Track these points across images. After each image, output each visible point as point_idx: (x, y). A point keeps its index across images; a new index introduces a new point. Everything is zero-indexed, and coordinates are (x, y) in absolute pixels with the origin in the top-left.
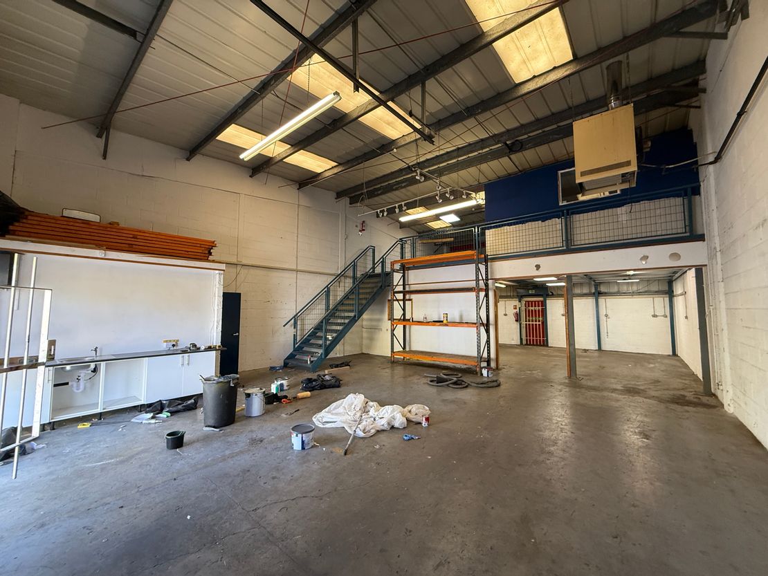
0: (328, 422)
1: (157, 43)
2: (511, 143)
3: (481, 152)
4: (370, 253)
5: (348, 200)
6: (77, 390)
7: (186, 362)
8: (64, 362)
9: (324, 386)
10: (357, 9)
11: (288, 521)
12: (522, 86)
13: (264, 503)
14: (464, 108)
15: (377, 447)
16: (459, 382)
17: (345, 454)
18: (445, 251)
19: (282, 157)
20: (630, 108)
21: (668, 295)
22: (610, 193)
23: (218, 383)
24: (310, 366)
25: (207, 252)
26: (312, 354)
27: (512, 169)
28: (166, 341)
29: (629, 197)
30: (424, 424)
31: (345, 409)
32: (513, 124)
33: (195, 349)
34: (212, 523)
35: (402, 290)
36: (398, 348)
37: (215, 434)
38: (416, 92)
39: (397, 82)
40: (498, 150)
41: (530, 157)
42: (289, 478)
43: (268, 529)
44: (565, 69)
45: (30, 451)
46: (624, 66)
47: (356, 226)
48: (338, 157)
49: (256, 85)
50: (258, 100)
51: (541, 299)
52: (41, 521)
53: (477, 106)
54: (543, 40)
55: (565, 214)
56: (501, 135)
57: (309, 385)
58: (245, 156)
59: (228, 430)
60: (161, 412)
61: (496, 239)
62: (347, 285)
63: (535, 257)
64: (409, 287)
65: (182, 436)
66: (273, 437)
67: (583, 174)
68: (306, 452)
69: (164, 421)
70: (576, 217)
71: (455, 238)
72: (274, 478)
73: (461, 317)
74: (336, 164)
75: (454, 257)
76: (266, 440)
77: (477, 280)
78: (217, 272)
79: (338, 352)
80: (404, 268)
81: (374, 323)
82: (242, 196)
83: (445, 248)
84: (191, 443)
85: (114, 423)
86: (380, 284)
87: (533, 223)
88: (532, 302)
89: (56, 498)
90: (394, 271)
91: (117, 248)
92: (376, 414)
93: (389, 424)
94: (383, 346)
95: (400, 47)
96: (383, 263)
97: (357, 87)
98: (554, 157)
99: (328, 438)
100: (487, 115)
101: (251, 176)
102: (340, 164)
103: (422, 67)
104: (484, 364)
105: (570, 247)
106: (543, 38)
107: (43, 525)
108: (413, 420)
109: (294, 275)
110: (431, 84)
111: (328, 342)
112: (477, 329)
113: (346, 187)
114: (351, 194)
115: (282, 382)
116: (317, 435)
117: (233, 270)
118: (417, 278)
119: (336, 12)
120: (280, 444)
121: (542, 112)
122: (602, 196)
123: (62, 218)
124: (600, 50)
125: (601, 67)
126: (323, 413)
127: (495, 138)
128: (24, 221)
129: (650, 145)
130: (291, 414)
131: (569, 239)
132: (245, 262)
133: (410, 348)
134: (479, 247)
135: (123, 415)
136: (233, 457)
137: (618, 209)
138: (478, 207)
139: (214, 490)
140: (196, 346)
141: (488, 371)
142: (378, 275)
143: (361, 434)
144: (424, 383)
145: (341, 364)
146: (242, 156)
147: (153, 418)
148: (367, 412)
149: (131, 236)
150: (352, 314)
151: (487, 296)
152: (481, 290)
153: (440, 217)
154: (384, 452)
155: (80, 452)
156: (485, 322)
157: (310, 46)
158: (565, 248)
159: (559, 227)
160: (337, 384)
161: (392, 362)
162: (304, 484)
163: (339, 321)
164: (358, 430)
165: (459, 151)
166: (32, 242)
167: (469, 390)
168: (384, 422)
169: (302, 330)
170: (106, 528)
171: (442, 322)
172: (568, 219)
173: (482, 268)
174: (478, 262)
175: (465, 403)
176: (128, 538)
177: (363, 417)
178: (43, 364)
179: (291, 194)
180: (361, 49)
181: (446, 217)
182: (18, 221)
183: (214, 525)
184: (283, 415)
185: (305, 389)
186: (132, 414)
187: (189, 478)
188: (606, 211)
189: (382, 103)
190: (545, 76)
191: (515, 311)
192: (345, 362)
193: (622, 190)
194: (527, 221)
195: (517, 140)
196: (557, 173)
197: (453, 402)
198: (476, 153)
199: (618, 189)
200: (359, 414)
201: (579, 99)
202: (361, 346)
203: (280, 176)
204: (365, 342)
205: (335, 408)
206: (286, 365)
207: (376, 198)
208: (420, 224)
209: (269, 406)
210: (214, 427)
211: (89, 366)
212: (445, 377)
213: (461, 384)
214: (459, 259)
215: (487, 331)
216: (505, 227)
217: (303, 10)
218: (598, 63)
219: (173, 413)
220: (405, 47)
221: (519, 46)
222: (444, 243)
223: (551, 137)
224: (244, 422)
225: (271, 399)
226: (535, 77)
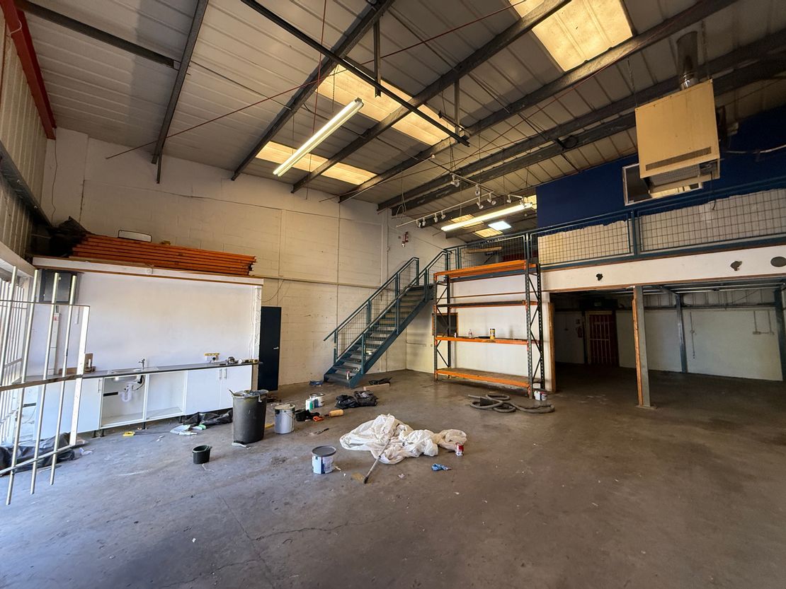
0: (354, 445)
1: (193, 70)
2: (564, 140)
3: (528, 152)
4: (414, 265)
5: (391, 211)
6: (126, 399)
7: (224, 376)
8: (115, 373)
9: (359, 404)
10: (377, 10)
11: (289, 556)
12: (572, 75)
13: (269, 532)
14: (506, 105)
15: (402, 476)
16: (506, 406)
17: (366, 481)
18: (497, 260)
19: (320, 171)
20: (707, 87)
21: (774, 308)
22: (692, 187)
23: (246, 398)
24: (349, 382)
25: (247, 267)
26: (351, 369)
27: (567, 168)
28: (207, 355)
29: (711, 192)
30: (458, 453)
31: (374, 431)
32: (564, 118)
33: (233, 363)
34: (214, 550)
35: (446, 303)
36: (442, 365)
37: (241, 450)
38: (449, 92)
39: (429, 84)
40: (550, 148)
41: (589, 154)
42: (302, 505)
43: (267, 563)
44: (624, 49)
45: (77, 457)
46: (699, 38)
47: (400, 237)
48: (377, 168)
49: (287, 101)
50: (290, 115)
51: (609, 313)
52: (64, 530)
53: (520, 102)
54: (594, 18)
55: (632, 216)
56: (552, 130)
57: (345, 403)
58: (279, 172)
59: (255, 447)
60: (198, 424)
61: (548, 247)
62: (389, 299)
63: (596, 265)
64: (455, 301)
65: (208, 451)
66: (296, 458)
67: (648, 167)
68: (325, 476)
69: (198, 434)
70: (647, 218)
71: (503, 247)
72: (286, 504)
73: (511, 332)
74: (375, 175)
75: (503, 268)
76: (288, 461)
77: (528, 292)
78: (256, 287)
79: (379, 367)
80: (448, 281)
81: (418, 338)
82: (284, 212)
83: (497, 258)
84: (217, 458)
85: (155, 433)
86: (423, 297)
87: (593, 227)
88: (598, 316)
89: (84, 507)
90: (438, 284)
91: (164, 265)
92: (405, 438)
93: (418, 450)
94: (426, 364)
95: (427, 45)
96: (426, 275)
97: (379, 90)
98: (618, 151)
99: (352, 463)
100: (534, 109)
101: (292, 192)
102: (379, 175)
103: (454, 65)
104: (537, 386)
105: (638, 253)
106: (593, 16)
107: (65, 534)
108: (446, 447)
109: (334, 289)
110: (465, 82)
111: (367, 358)
112: (528, 347)
113: (388, 198)
114: (393, 204)
115: (317, 398)
116: (341, 458)
117: (274, 285)
118: (462, 290)
119: (358, 17)
120: (301, 466)
121: (599, 101)
122: (681, 191)
123: (119, 240)
124: (666, 21)
125: (670, 42)
126: (350, 435)
127: (545, 135)
128: (86, 243)
129: (737, 127)
130: (320, 433)
131: (638, 243)
132: (286, 277)
133: (456, 365)
134: (530, 257)
135: (166, 425)
136: (252, 477)
137: (700, 206)
138: (530, 211)
139: (225, 512)
140: (234, 360)
141: (541, 394)
142: (421, 288)
143: (385, 460)
144: (466, 405)
145: (382, 380)
146: (275, 172)
147: (190, 429)
148: (397, 436)
149: (177, 254)
150: (393, 329)
151: (539, 309)
152: (533, 303)
153: (489, 225)
154: (408, 483)
155: (117, 461)
156: (538, 338)
157: (333, 57)
158: (633, 254)
159: (625, 230)
160: (372, 402)
161: (436, 380)
162: (315, 514)
163: (381, 336)
164: (383, 456)
165: (505, 153)
166: (90, 261)
167: (516, 415)
168: (412, 448)
169: (343, 344)
170: (116, 544)
171: (489, 338)
172: (636, 221)
173: (534, 279)
174: (528, 272)
175: (509, 430)
176: (133, 557)
177: (392, 441)
178: (80, 376)
179: (331, 209)
180: (383, 52)
181: (496, 226)
182: (80, 243)
183: (216, 552)
184: (312, 434)
185: (339, 407)
186: (173, 425)
187: (205, 496)
188: (684, 210)
189: (411, 108)
190: (599, 59)
191: (578, 325)
192: (385, 379)
193: (704, 184)
194: (586, 226)
195: (571, 136)
196: (622, 170)
197: (495, 428)
198: (524, 154)
199: (700, 181)
200: (387, 438)
201: (643, 82)
202: (405, 362)
203: (320, 190)
204: (409, 357)
205: (364, 430)
206: (326, 380)
207: (419, 208)
208: (468, 233)
209: (301, 423)
210: (242, 443)
211: (135, 377)
212: (490, 399)
213: (508, 408)
214: (507, 270)
215: (541, 349)
216: (561, 233)
217: (320, 16)
218: (665, 37)
219: (208, 426)
220: (432, 44)
221: (564, 27)
222: (495, 253)
223: (612, 129)
224: (272, 439)
225: (302, 416)
226: (587, 62)
